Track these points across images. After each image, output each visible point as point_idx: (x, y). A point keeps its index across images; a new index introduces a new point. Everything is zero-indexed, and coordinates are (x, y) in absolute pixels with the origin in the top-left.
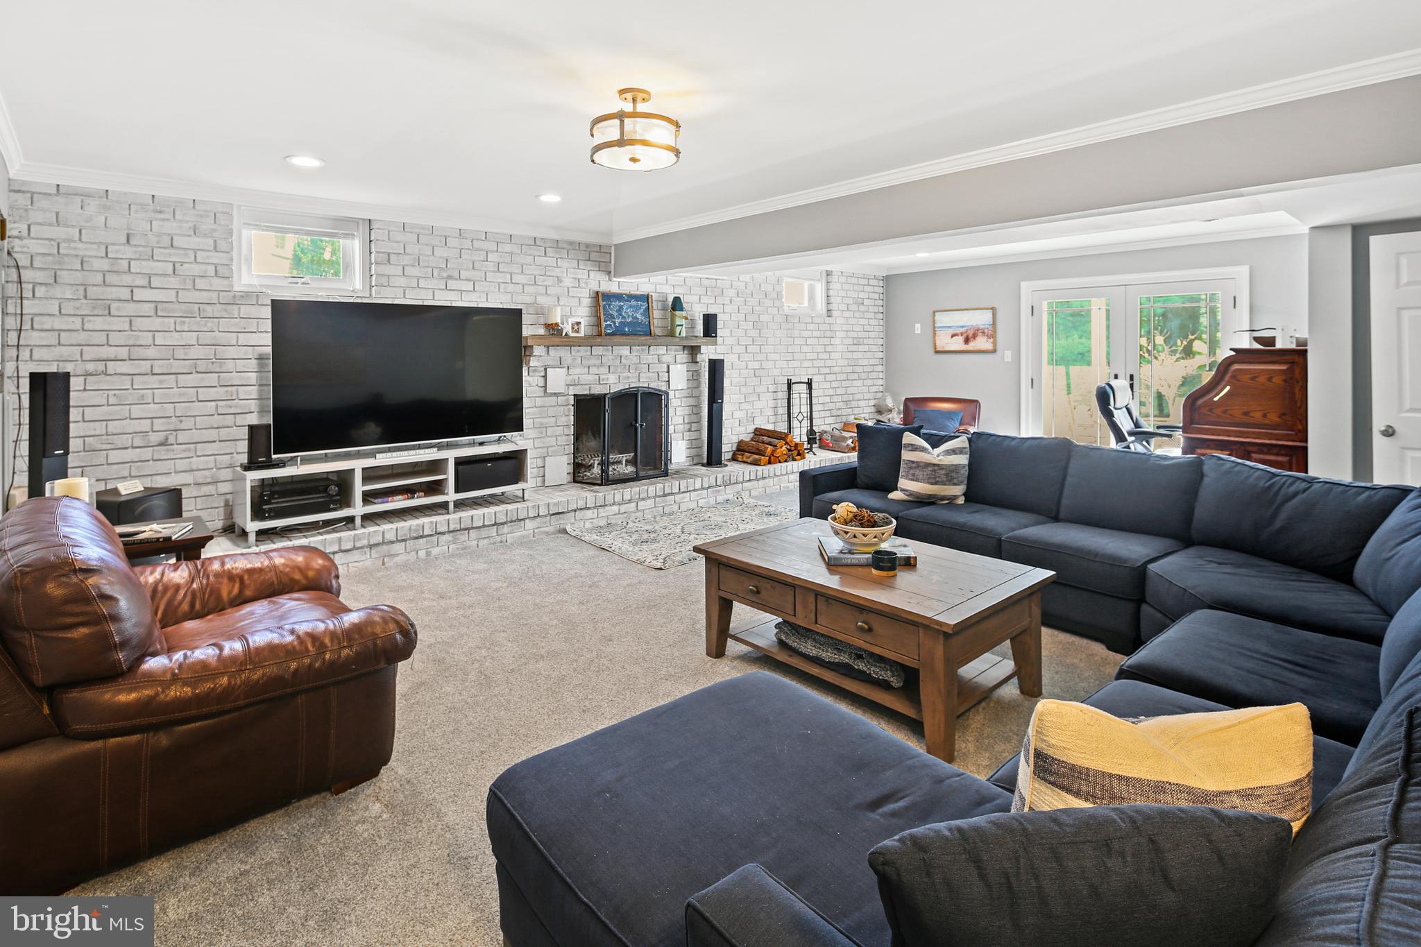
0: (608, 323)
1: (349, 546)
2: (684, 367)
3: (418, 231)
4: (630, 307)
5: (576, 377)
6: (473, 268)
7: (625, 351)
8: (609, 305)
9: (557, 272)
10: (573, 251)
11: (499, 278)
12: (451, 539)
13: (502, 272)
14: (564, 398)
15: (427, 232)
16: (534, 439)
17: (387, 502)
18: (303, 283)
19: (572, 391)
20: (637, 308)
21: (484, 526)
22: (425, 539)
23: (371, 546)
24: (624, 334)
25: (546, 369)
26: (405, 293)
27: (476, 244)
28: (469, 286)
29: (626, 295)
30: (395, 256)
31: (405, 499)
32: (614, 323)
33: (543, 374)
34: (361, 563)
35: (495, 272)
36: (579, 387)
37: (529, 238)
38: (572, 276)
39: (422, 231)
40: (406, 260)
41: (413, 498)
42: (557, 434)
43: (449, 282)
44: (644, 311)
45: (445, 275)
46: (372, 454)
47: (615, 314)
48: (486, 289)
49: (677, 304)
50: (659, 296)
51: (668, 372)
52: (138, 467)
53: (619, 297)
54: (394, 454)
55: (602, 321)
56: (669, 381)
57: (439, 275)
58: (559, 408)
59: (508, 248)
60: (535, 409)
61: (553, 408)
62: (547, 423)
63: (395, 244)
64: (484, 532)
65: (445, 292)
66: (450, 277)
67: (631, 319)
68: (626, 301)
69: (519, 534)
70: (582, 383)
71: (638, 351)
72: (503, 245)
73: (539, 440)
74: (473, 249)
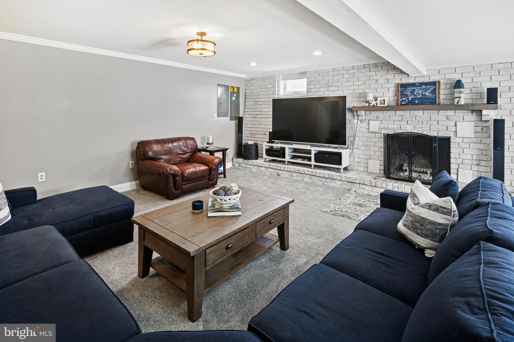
0: (404, 99)
1: (282, 169)
2: (472, 124)
3: (319, 72)
4: (421, 89)
5: (386, 125)
6: (338, 82)
7: (420, 113)
8: (405, 90)
9: (376, 77)
10: (385, 66)
11: (348, 84)
12: (309, 177)
13: (349, 82)
14: (379, 134)
15: (322, 72)
16: (364, 150)
17: (297, 160)
18: (295, 93)
19: (384, 132)
20: (426, 90)
21: (320, 177)
22: (302, 174)
23: (288, 171)
24: (415, 104)
25: (369, 121)
26: (315, 94)
27: (339, 72)
28: (336, 89)
29: (418, 83)
30: (312, 82)
31: (302, 160)
32: (408, 99)
33: (368, 123)
34: (285, 175)
35: (346, 82)
36: (388, 130)
37: (362, 65)
38: (383, 78)
39: (320, 72)
40: (315, 83)
41: (304, 161)
42: (375, 150)
43: (329, 88)
44: (432, 91)
45: (328, 86)
46: (292, 144)
47: (409, 94)
48: (343, 89)
49: (458, 84)
50: (447, 81)
51: (456, 126)
52: (261, 139)
53: (413, 85)
54: (298, 145)
55: (400, 98)
56: (456, 132)
57: (325, 86)
58: (376, 139)
59: (352, 71)
60: (364, 138)
61: (373, 139)
62: (370, 145)
63: (312, 78)
64: (321, 179)
65: (328, 92)
66: (329, 86)
67: (420, 96)
68: (418, 86)
69: (334, 184)
70: (390, 128)
71: (429, 113)
72: (350, 71)
73: (366, 151)
74: (338, 74)
